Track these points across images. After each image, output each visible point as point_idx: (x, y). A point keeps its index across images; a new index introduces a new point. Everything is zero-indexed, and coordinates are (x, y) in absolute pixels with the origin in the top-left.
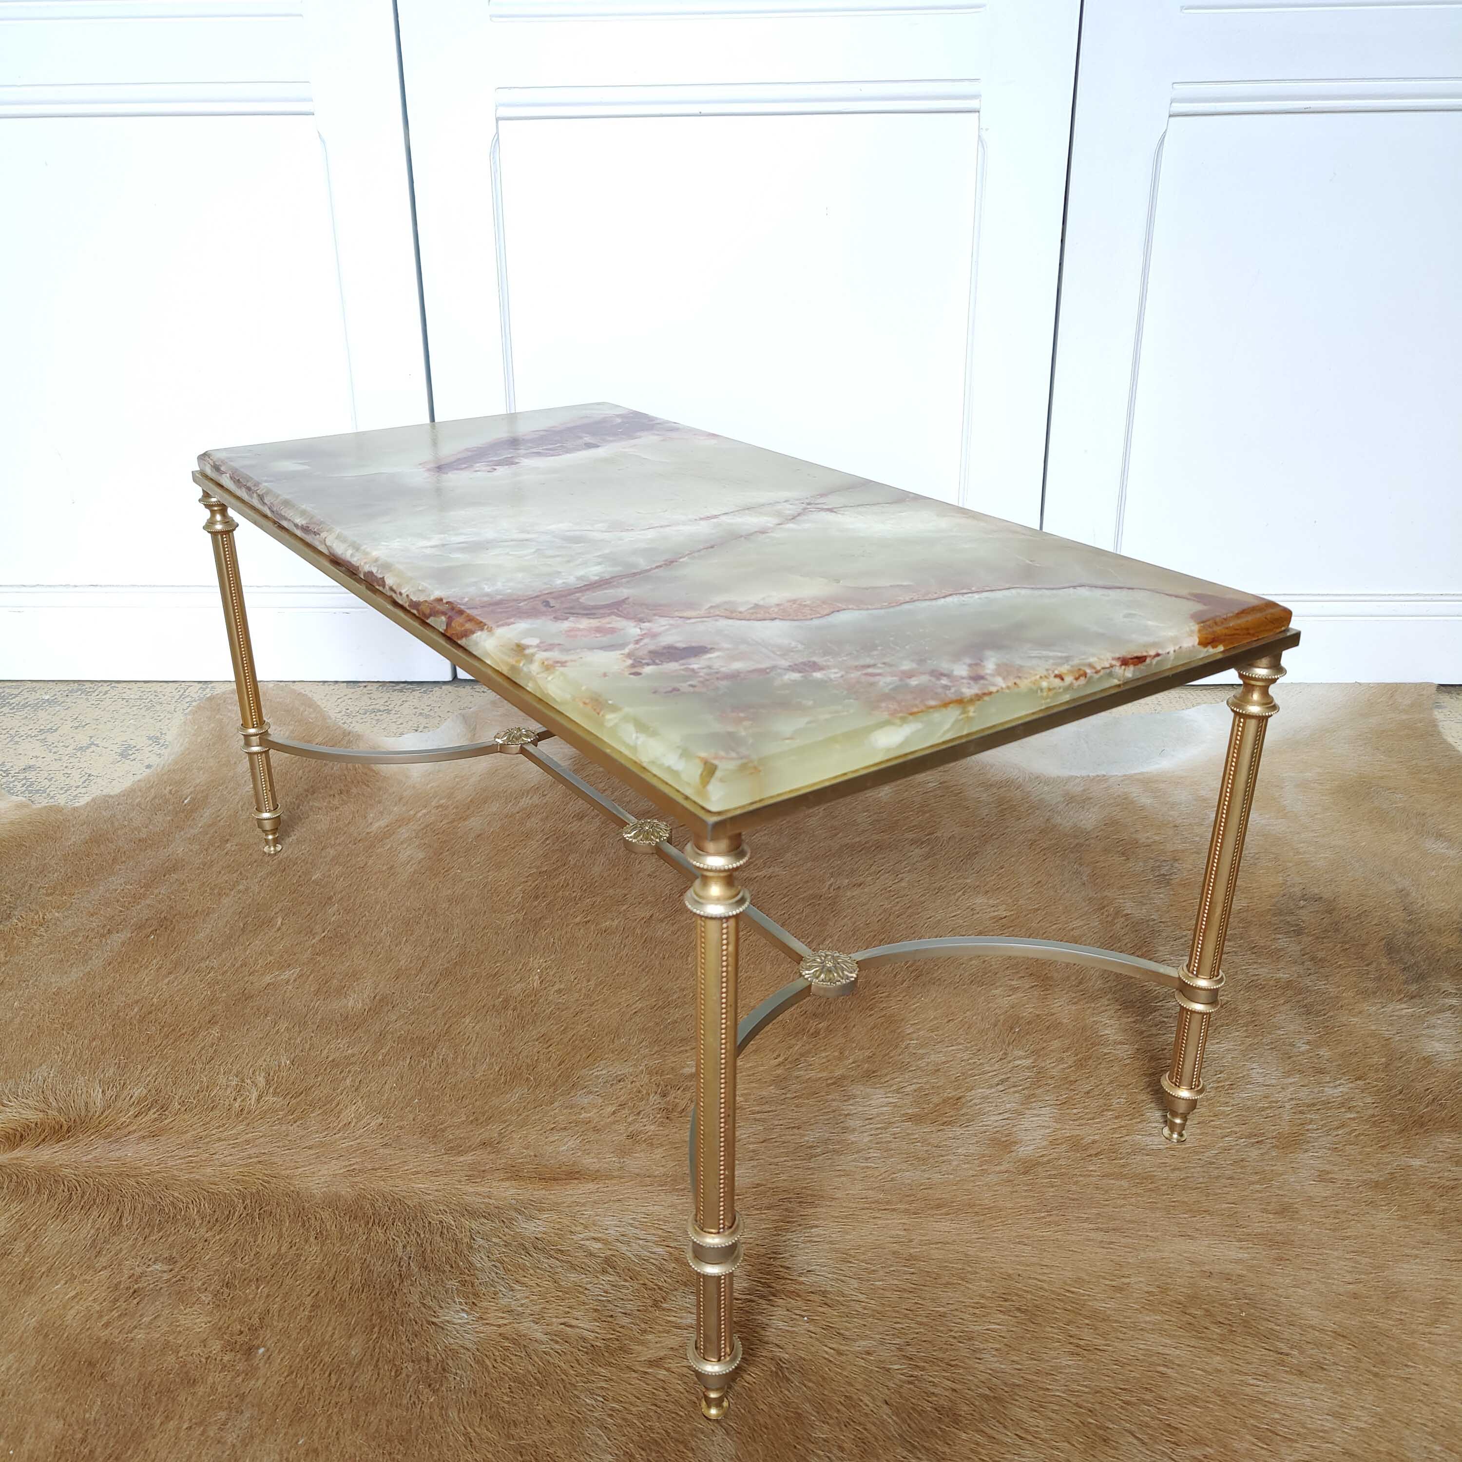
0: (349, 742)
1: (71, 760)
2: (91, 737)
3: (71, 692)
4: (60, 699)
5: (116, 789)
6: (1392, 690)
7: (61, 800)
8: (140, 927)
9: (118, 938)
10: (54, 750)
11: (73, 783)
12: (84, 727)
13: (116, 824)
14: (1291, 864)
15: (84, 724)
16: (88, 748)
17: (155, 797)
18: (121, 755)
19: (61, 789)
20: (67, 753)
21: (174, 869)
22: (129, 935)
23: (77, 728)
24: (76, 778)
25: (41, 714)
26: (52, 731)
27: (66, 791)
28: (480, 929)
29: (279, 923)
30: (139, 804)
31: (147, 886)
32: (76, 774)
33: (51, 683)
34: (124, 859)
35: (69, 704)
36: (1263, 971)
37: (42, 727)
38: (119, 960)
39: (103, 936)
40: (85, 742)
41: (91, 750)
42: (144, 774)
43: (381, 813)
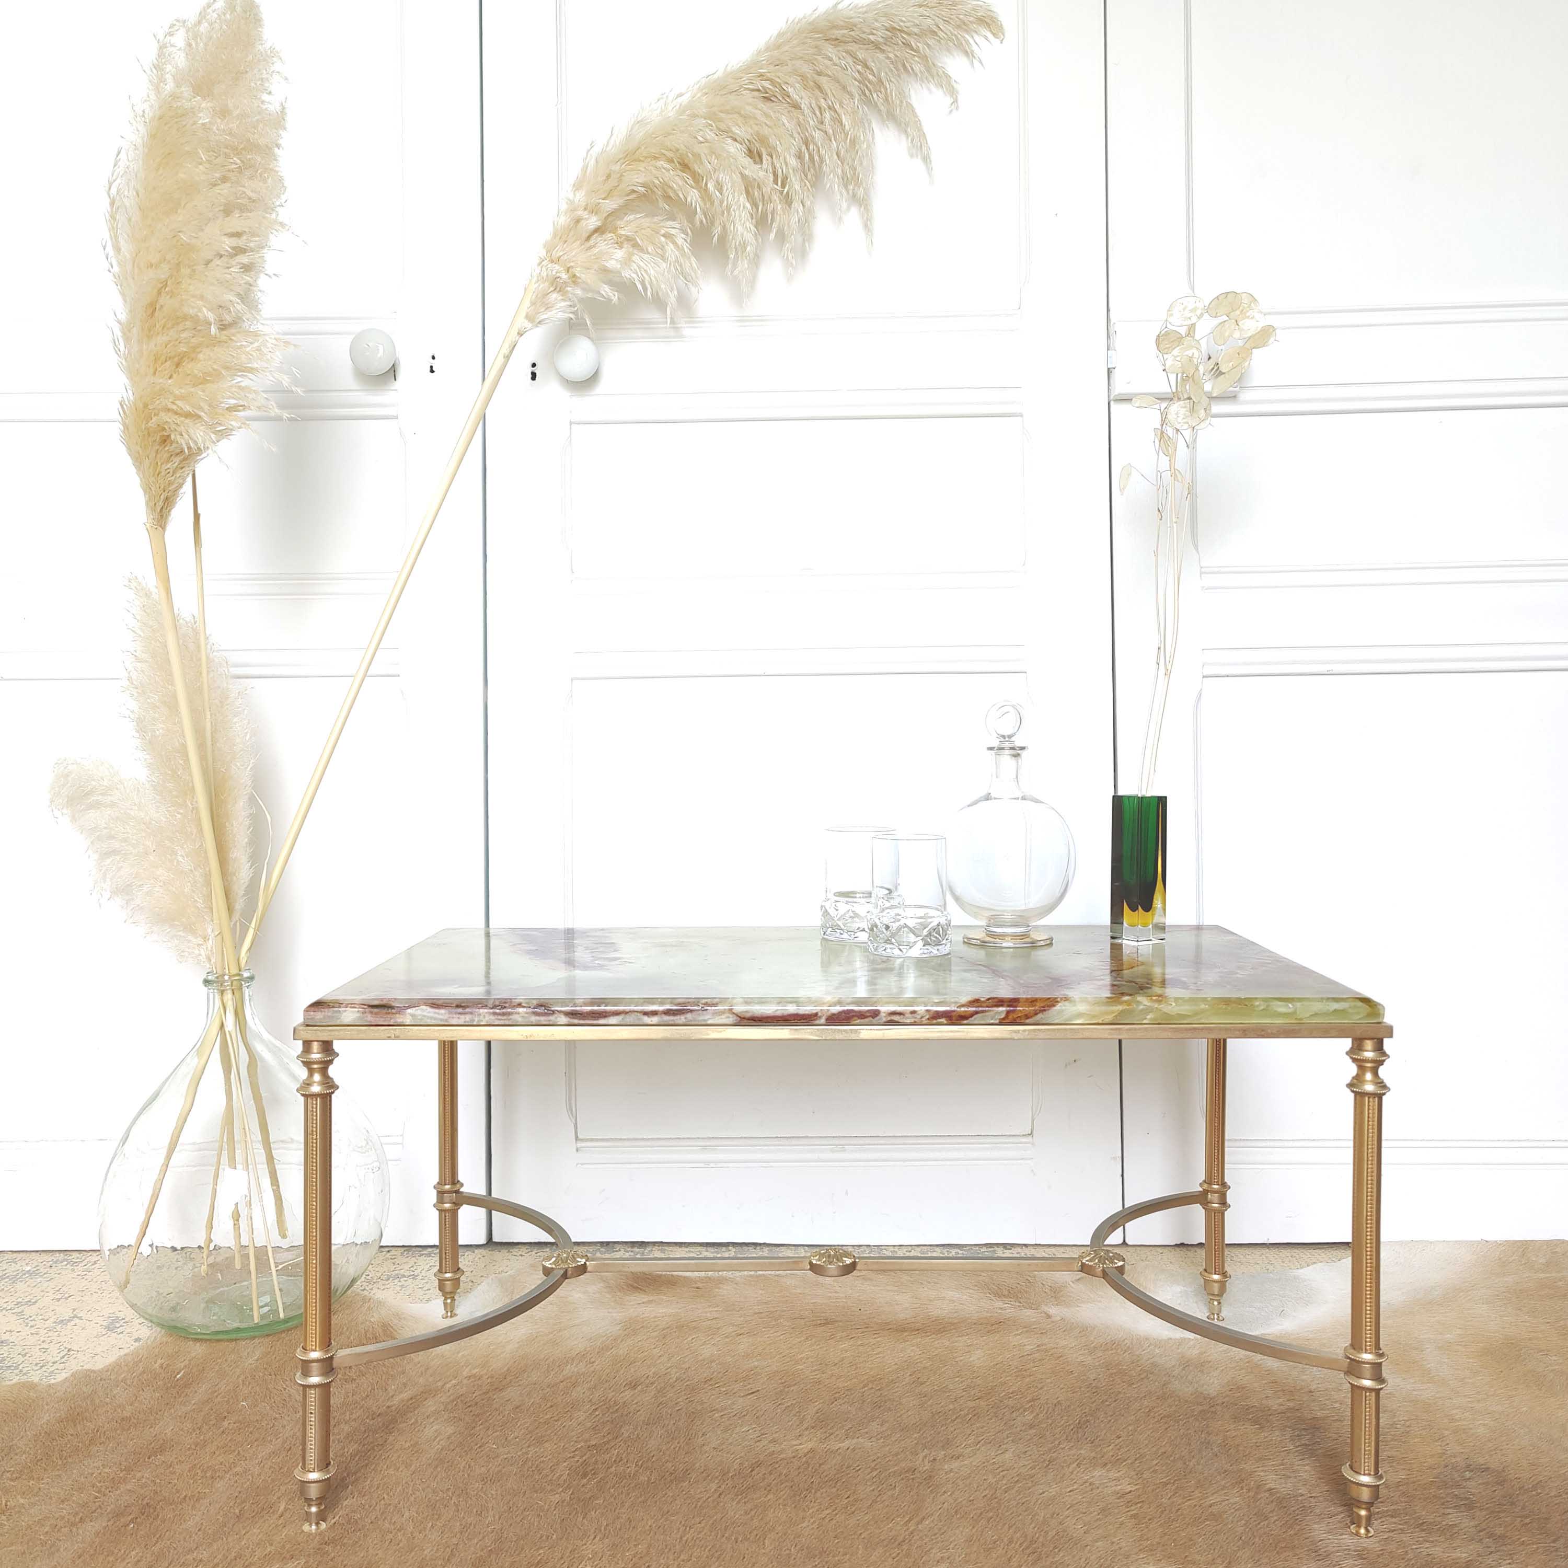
0: (369, 1309)
1: (50, 1334)
2: (74, 1310)
3: (56, 1262)
4: (42, 1270)
5: (99, 1364)
6: (1524, 1247)
7: (35, 1377)
8: (118, 1515)
9: (91, 1528)
10: (32, 1323)
11: (50, 1359)
12: (67, 1299)
13: (97, 1401)
14: (1446, 1433)
15: (67, 1295)
16: (69, 1321)
17: (144, 1372)
18: (108, 1328)
19: (36, 1365)
20: (45, 1326)
21: (162, 1450)
22: (104, 1525)
23: (59, 1300)
24: (54, 1353)
25: (20, 1286)
26: (30, 1303)
27: (42, 1367)
28: (520, 1511)
29: (282, 1508)
30: (124, 1381)
31: (128, 1470)
32: (54, 1349)
33: (34, 1254)
34: (103, 1439)
35: (53, 1276)
36: (1437, 1551)
37: (20, 1300)
38: (92, 1552)
39: (73, 1524)
40: (67, 1314)
41: (73, 1323)
42: (132, 1348)
43: (405, 1385)
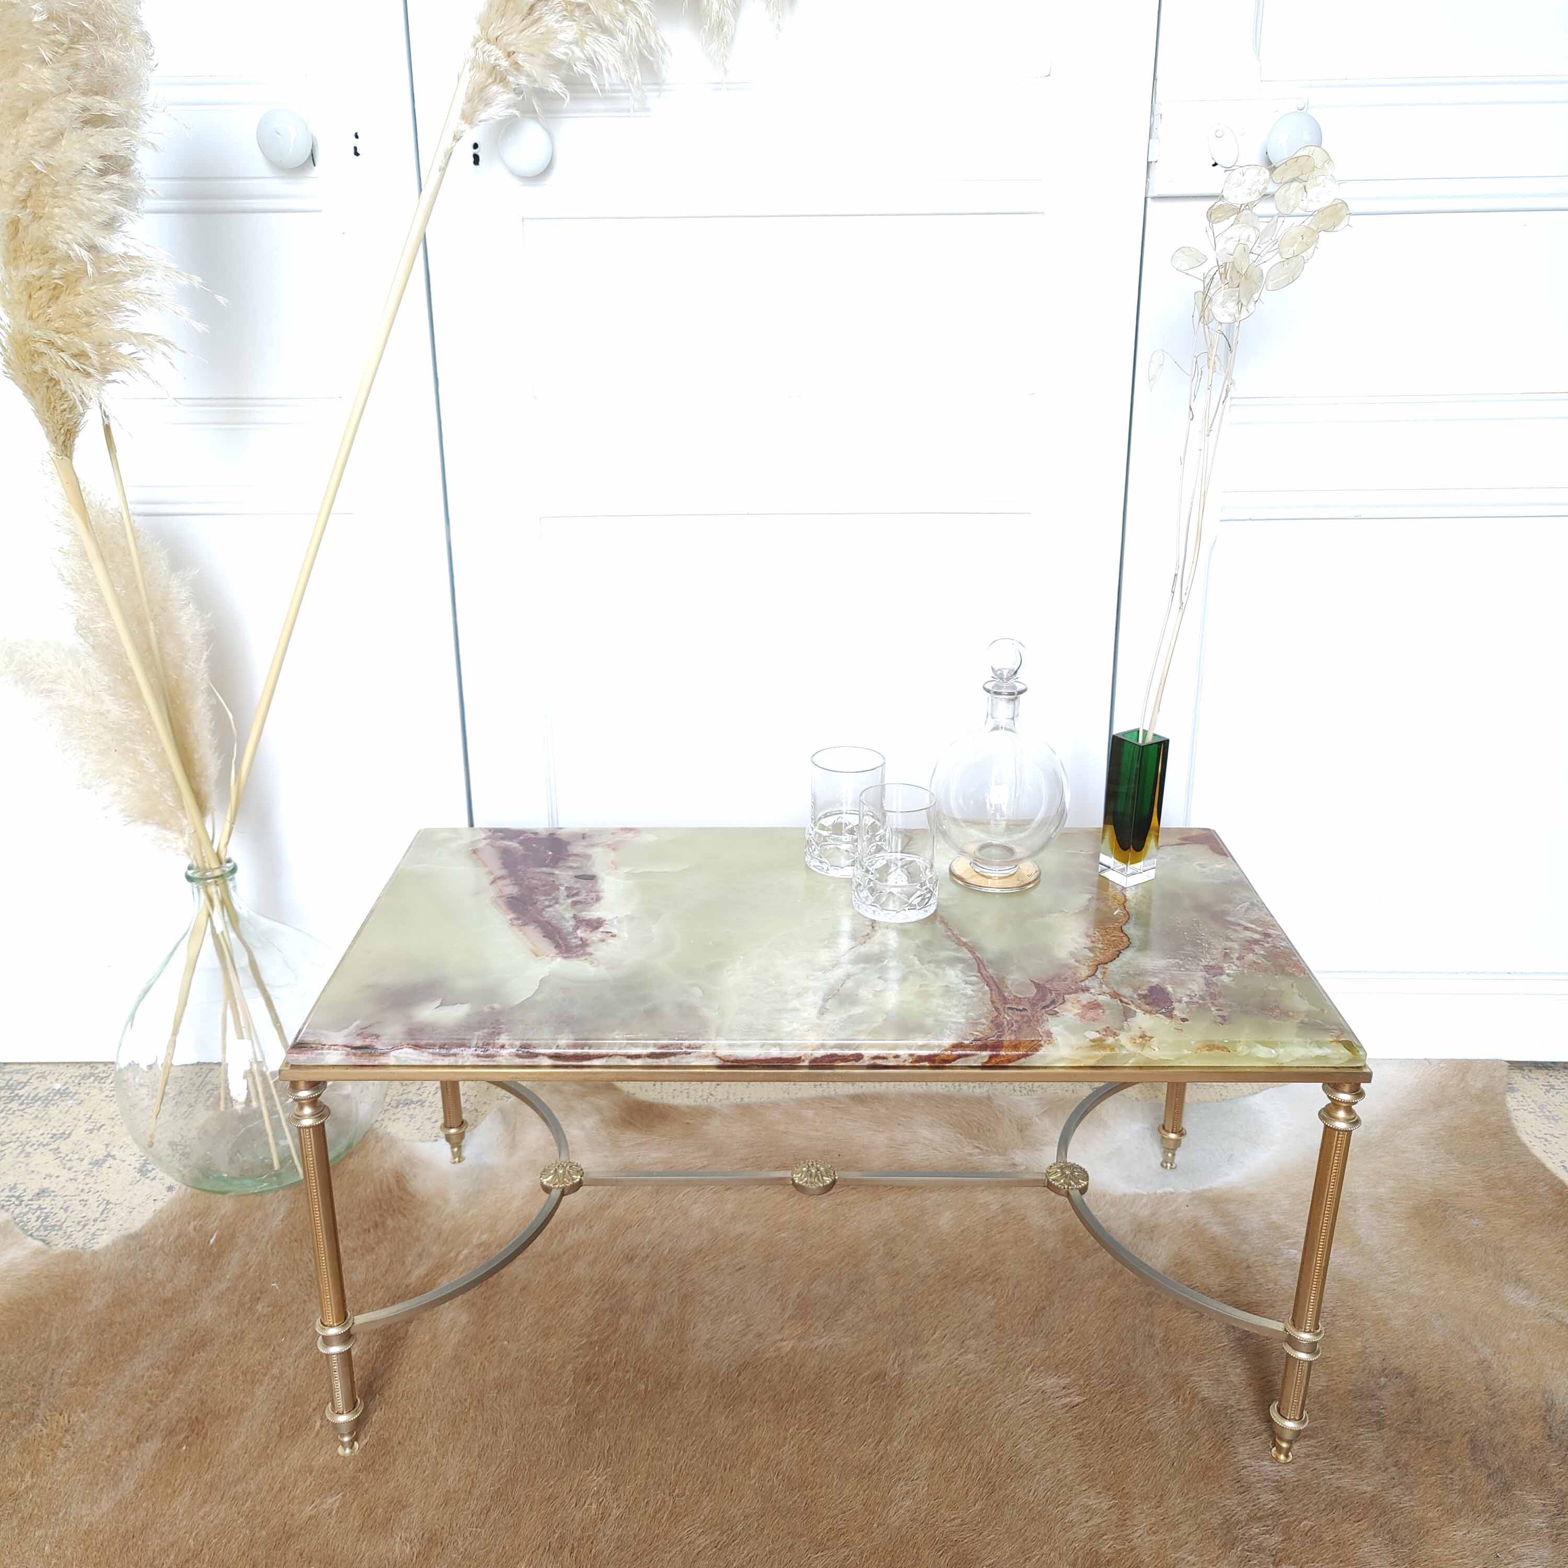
0: (383, 1151)
1: (88, 1179)
2: (107, 1145)
3: (83, 1078)
4: (71, 1089)
5: (138, 1221)
6: (1464, 1067)
7: (79, 1239)
8: (171, 1432)
9: (150, 1448)
10: (69, 1165)
11: (90, 1215)
12: (98, 1130)
13: (139, 1276)
14: (1369, 1324)
15: (99, 1125)
16: (104, 1161)
17: (179, 1236)
18: (140, 1171)
19: (79, 1222)
20: (83, 1169)
21: (202, 1345)
22: (159, 1445)
23: (91, 1131)
24: (93, 1211)
25: (53, 1111)
26: (66, 1136)
27: (84, 1226)
28: (531, 1430)
29: (318, 1424)
30: (162, 1248)
31: (176, 1371)
32: (92, 1200)
33: (62, 1066)
34: (149, 1330)
35: (82, 1097)
36: (1345, 1482)
37: (54, 1131)
38: (151, 1482)
39: (132, 1446)
40: (100, 1155)
41: (107, 1164)
42: (166, 1200)
43: (420, 1256)
